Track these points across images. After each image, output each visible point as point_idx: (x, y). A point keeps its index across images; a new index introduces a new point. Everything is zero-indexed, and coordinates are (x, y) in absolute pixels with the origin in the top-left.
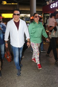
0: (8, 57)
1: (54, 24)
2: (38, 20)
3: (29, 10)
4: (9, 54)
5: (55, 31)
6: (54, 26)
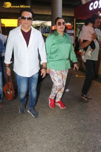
0: (9, 93)
1: (91, 36)
2: (63, 30)
3: (50, 14)
4: (10, 87)
5: (92, 49)
6: (90, 40)
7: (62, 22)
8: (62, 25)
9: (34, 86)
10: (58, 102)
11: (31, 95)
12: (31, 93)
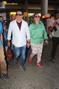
7: (38, 16)
8: (38, 17)
9: (24, 52)
10: (38, 63)
11: (22, 58)
12: (22, 56)
